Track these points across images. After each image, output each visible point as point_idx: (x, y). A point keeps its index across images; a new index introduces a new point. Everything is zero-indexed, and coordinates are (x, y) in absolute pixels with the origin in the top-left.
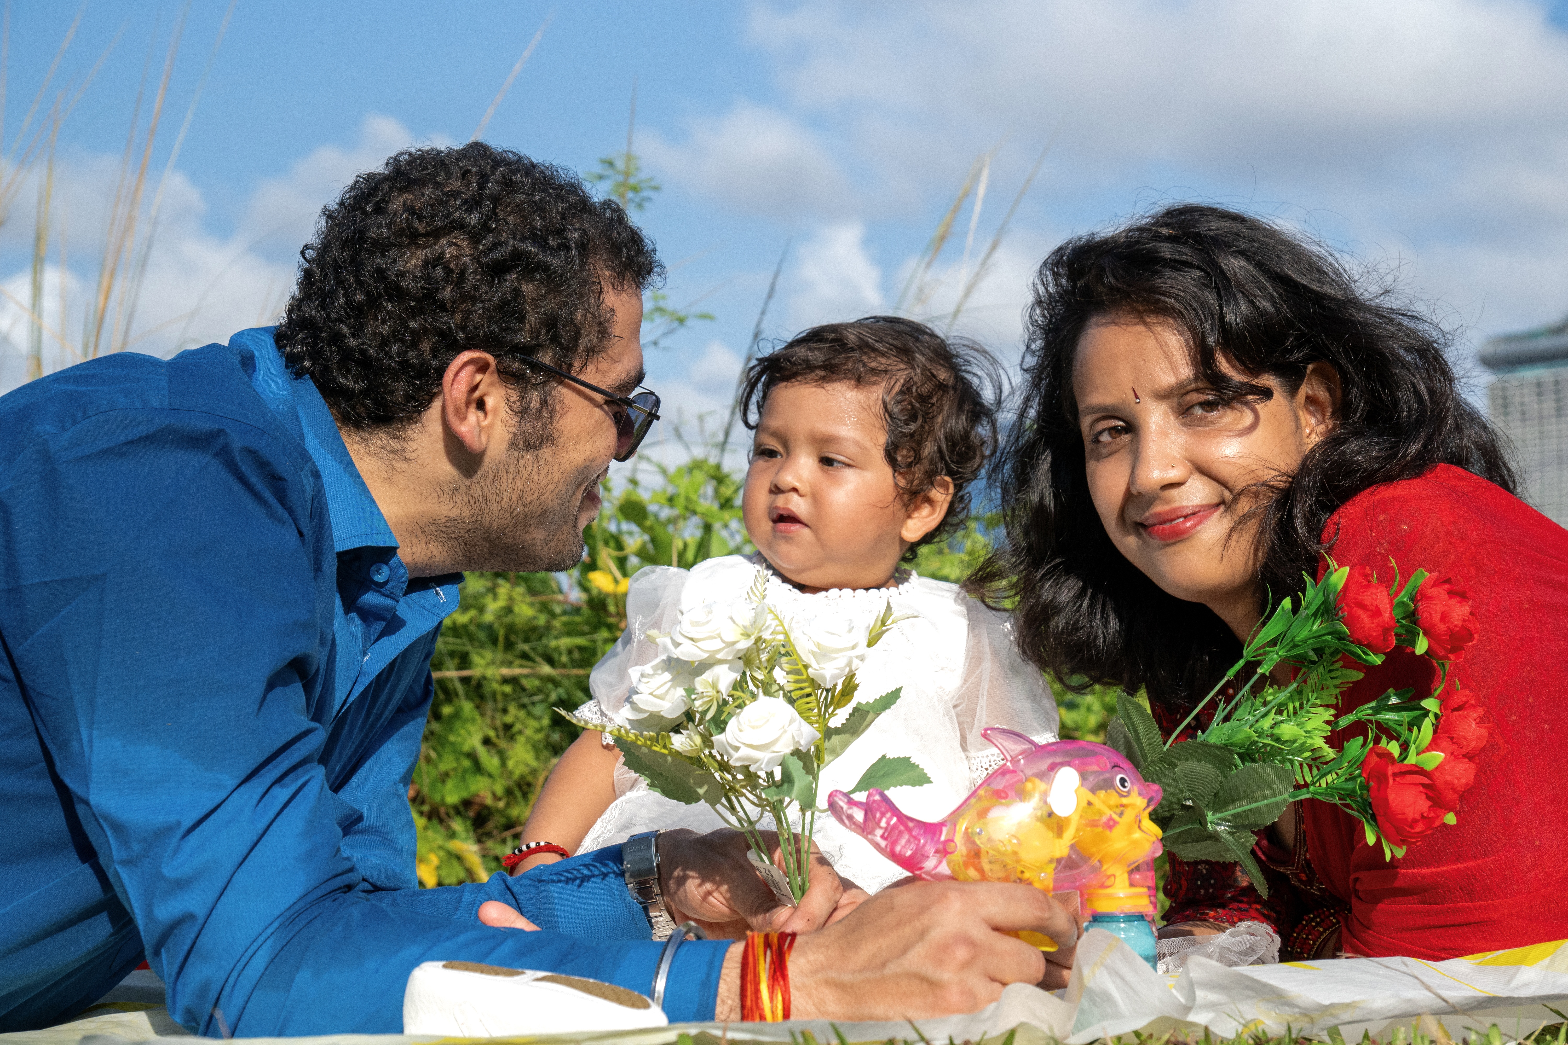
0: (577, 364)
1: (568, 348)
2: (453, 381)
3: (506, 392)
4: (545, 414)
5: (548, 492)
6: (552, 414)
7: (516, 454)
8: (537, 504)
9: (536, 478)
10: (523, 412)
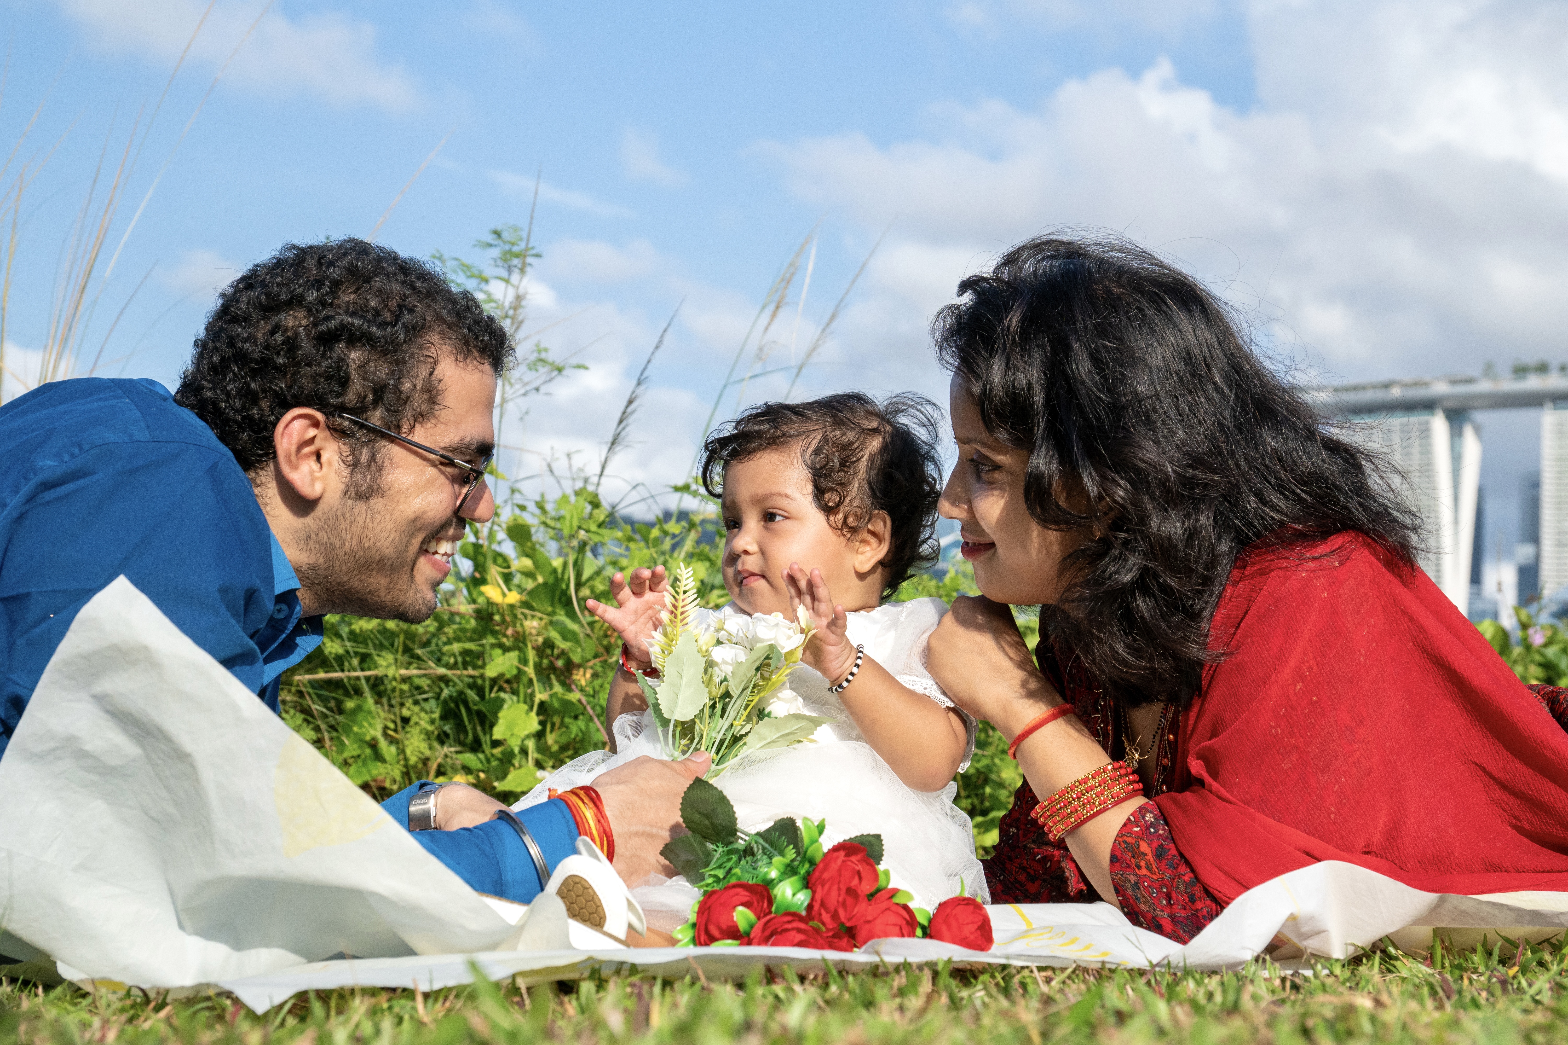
0: (405, 428)
1: (395, 412)
2: (283, 433)
3: (339, 448)
4: (373, 468)
5: (383, 540)
6: (380, 469)
7: (350, 502)
8: (374, 550)
9: (370, 525)
10: (355, 465)
